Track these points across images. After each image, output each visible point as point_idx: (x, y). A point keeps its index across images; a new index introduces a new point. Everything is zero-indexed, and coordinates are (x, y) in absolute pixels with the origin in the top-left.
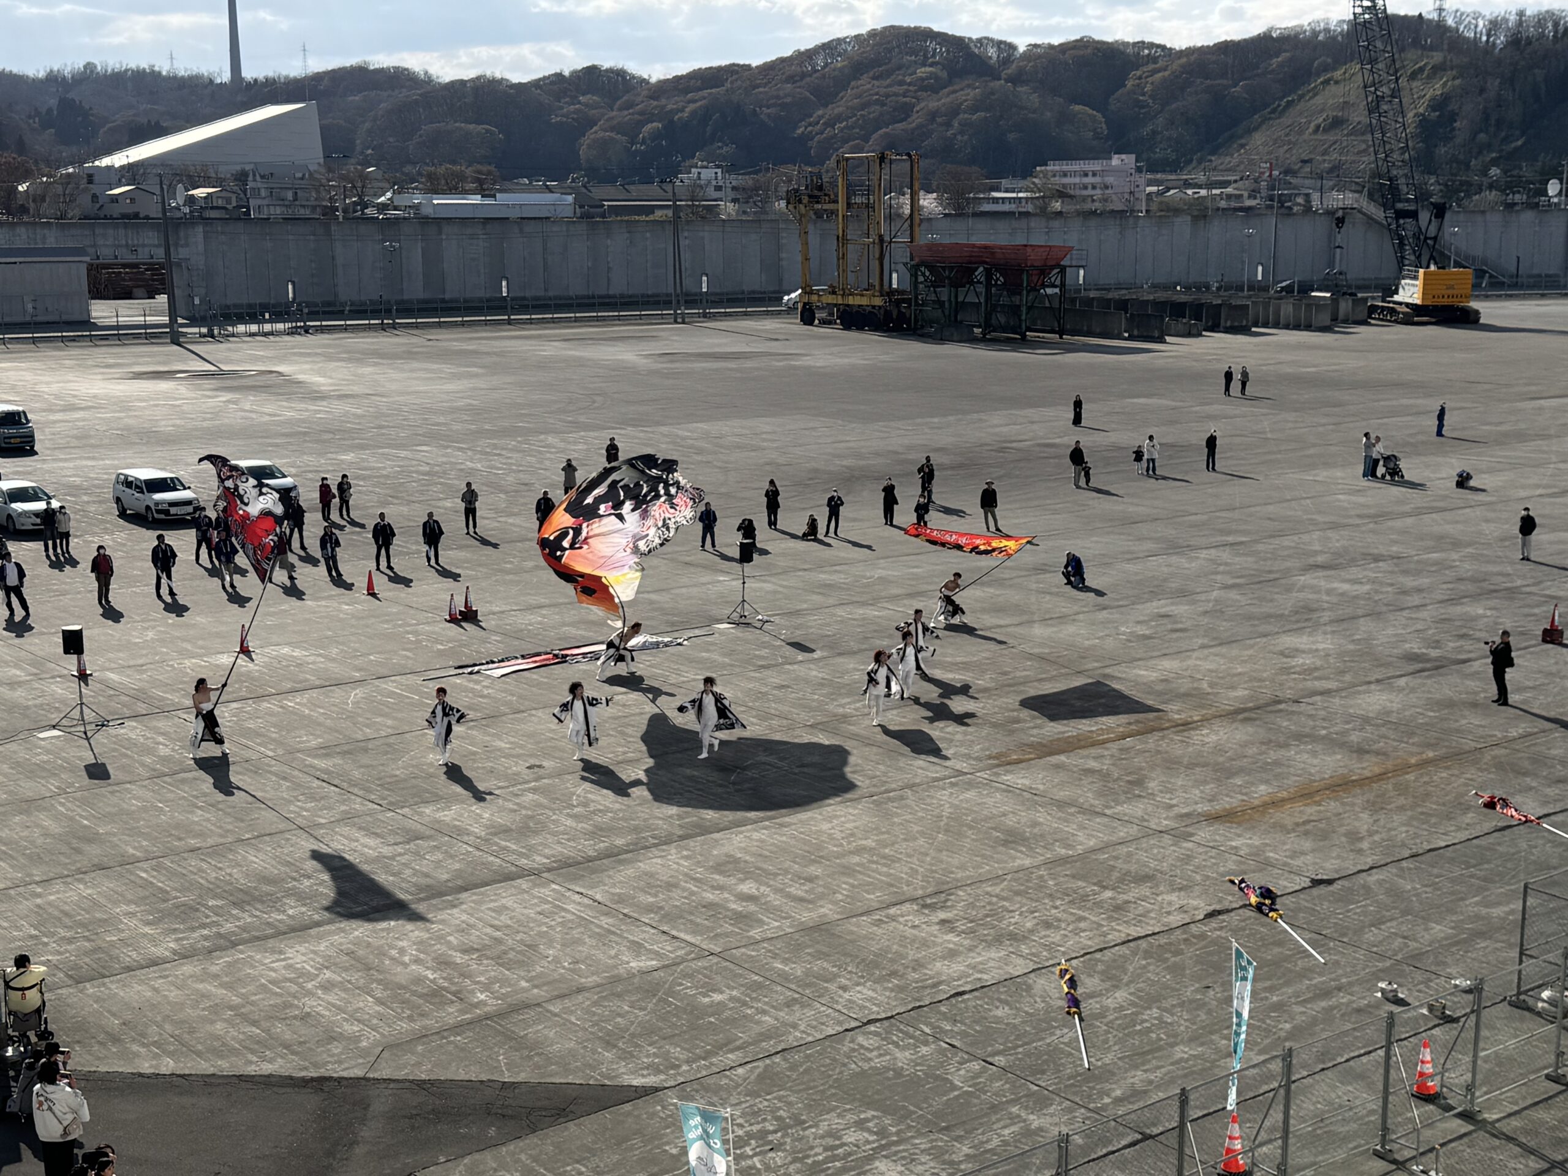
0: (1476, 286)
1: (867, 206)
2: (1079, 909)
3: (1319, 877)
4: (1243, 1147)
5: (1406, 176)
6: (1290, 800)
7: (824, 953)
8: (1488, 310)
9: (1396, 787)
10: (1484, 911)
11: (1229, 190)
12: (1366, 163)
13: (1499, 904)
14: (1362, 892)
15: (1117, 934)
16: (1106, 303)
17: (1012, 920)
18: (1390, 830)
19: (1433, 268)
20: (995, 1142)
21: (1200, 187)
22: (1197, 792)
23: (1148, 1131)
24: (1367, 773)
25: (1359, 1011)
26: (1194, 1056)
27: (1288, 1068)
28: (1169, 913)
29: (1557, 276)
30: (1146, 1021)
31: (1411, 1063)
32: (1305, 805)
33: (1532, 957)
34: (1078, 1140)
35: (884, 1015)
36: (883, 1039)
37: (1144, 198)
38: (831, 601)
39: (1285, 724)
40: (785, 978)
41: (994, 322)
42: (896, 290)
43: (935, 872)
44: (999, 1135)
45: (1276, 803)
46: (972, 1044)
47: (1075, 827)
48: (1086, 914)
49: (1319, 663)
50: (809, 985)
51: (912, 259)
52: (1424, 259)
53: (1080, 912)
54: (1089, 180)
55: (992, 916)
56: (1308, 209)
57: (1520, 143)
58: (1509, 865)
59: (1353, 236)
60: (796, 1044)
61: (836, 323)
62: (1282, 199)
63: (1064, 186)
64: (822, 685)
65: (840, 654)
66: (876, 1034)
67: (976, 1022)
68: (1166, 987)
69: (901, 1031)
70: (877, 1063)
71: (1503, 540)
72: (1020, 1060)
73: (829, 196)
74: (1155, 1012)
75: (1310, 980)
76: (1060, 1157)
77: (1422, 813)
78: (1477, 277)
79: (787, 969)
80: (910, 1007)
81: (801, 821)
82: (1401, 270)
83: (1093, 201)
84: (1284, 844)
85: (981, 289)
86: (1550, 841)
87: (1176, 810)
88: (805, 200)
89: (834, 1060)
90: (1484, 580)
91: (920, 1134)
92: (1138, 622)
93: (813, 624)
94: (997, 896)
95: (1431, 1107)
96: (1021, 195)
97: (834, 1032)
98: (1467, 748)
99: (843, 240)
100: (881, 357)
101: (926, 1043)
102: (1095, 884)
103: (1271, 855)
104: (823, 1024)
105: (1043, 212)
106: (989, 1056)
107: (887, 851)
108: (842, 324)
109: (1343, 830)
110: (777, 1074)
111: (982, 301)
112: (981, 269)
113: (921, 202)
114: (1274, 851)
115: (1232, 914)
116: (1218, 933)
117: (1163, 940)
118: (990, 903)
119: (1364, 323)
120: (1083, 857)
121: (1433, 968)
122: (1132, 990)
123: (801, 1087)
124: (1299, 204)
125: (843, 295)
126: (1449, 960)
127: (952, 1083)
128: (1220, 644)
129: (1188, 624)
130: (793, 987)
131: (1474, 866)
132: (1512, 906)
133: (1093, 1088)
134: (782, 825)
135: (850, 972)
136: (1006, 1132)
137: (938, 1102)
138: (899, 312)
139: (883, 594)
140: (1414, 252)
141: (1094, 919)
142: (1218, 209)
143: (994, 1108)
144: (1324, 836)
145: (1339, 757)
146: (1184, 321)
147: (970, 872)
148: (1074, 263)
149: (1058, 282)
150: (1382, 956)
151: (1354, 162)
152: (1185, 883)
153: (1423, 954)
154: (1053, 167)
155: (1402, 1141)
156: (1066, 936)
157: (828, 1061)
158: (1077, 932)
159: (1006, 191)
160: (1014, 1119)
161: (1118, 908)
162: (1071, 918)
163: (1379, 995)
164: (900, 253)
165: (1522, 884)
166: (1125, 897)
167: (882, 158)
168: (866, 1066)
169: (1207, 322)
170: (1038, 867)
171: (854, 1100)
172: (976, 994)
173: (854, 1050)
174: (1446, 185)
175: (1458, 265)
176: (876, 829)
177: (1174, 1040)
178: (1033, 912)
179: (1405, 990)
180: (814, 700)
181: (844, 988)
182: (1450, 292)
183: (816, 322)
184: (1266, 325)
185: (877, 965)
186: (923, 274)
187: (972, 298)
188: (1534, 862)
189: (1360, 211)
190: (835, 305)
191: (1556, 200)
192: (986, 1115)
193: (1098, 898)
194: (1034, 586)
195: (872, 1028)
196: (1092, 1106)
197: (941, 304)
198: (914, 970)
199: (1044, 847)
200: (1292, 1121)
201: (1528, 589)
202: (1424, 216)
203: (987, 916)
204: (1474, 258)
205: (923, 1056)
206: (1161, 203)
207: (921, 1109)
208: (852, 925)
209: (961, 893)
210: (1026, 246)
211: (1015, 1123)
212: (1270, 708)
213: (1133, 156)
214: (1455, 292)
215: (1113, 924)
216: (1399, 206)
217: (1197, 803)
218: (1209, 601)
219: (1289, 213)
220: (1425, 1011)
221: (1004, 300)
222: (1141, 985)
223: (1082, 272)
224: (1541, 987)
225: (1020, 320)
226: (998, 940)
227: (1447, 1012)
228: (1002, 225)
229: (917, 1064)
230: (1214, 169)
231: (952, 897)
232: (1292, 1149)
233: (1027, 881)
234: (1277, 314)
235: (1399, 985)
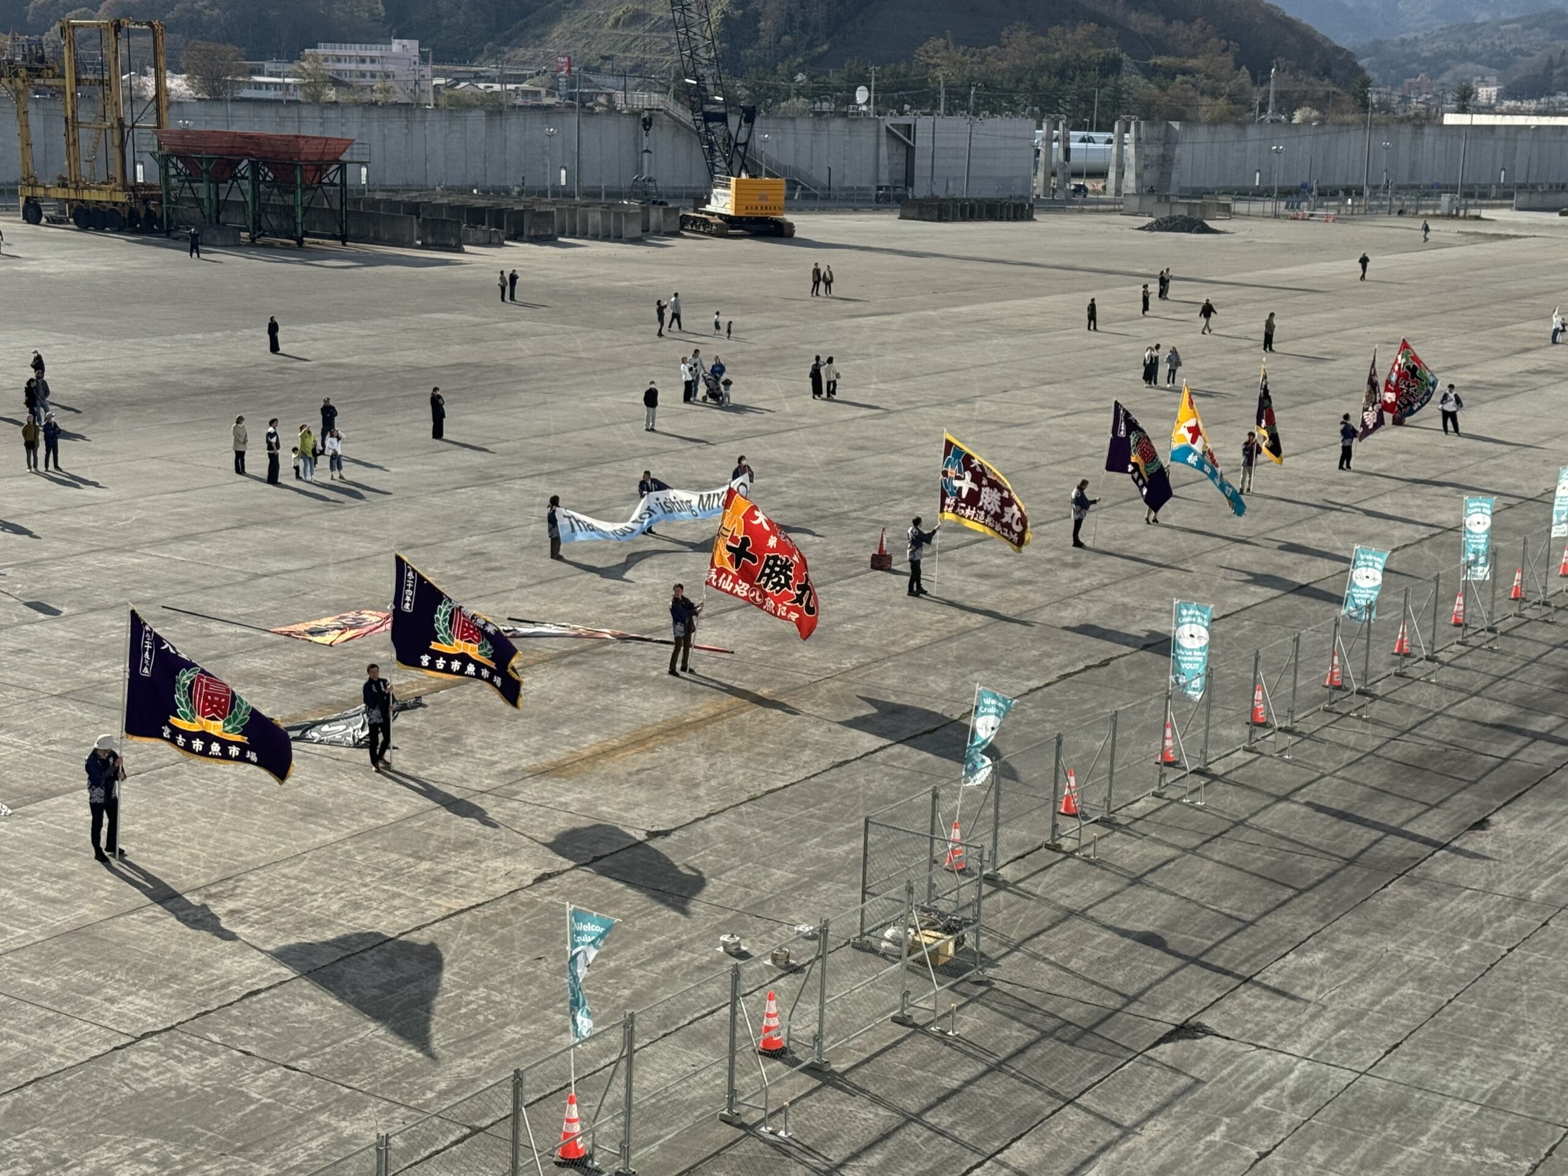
0: (789, 198)
1: (102, 82)
2: (393, 885)
3: (655, 829)
4: (582, 1128)
5: (712, 75)
6: (622, 748)
7: (83, 961)
8: (803, 223)
9: (731, 727)
10: (824, 851)
11: (525, 86)
12: (671, 61)
13: (839, 843)
14: (700, 841)
15: (436, 909)
16: (393, 205)
17: (315, 904)
18: (727, 773)
19: (744, 176)
20: (302, 1157)
21: (494, 82)
22: (521, 745)
23: (478, 1124)
24: (701, 715)
25: (701, 968)
26: (526, 1035)
27: (629, 1038)
28: (494, 881)
29: (868, 189)
30: (472, 1002)
31: (757, 1019)
32: (639, 753)
33: (874, 895)
34: (397, 1142)
35: (161, 1027)
36: (162, 1055)
37: (431, 89)
38: (78, 548)
39: (614, 666)
40: (34, 996)
41: (264, 224)
42: (142, 185)
43: (221, 856)
44: (306, 1149)
45: (607, 753)
46: (271, 1049)
47: (384, 793)
48: (400, 890)
49: (646, 599)
50: (66, 1001)
51: (160, 148)
52: (736, 168)
53: (395, 889)
54: (367, 67)
55: (290, 901)
56: (611, 109)
57: (825, 47)
58: (848, 802)
59: (660, 139)
60: (52, 1071)
61: (68, 222)
62: (584, 99)
63: (339, 72)
64: (72, 647)
65: (92, 610)
66: (153, 1049)
67: (275, 1024)
68: (492, 962)
69: (184, 1043)
70: (156, 1082)
71: (829, 463)
72: (328, 1061)
73: (53, 69)
74: (482, 991)
75: (649, 940)
76: (379, 1162)
77: (759, 754)
78: (789, 189)
79: (38, 983)
80: (194, 1014)
81: (51, 809)
82: (712, 177)
83: (372, 91)
84: (617, 796)
85: (246, 185)
86: (887, 774)
87: (499, 767)
88: (23, 73)
89: (103, 1084)
90: (811, 506)
91: (210, 1159)
92: (448, 562)
93: (58, 575)
94: (296, 878)
95: (779, 1063)
96: (287, 80)
97: (100, 1052)
98: (801, 682)
99: (72, 124)
100: (129, 263)
101: (215, 1054)
102: (410, 856)
103: (604, 808)
104: (85, 1044)
105: (315, 100)
106: (292, 1060)
107: (160, 836)
108: (76, 223)
109: (678, 777)
110: (29, 1109)
111: (248, 199)
112: (245, 162)
113: (168, 82)
114: (607, 804)
115: (564, 876)
116: (549, 898)
117: (488, 911)
118: (288, 887)
119: (676, 234)
120: (395, 826)
121: (776, 916)
122: (456, 970)
123: (61, 1121)
124: (601, 105)
125: (76, 189)
126: (791, 906)
127: (247, 1096)
128: (541, 583)
129: (504, 562)
130: (47, 1004)
131: (813, 806)
132: (853, 845)
133: (414, 1083)
134: (26, 815)
135: (119, 980)
136: (314, 1144)
137: (230, 1122)
138: (148, 210)
139: (143, 538)
140: (725, 158)
141: (409, 894)
142: (514, 106)
143: (299, 1119)
144: (659, 784)
145: (671, 699)
146: (484, 228)
147: (263, 854)
148: (356, 159)
149: (337, 181)
150: (724, 909)
151: (657, 60)
152: (511, 846)
153: (765, 902)
154: (323, 50)
155: (749, 1102)
156: (378, 916)
157: (94, 1087)
158: (391, 910)
159: (271, 75)
160: (323, 1128)
161: (437, 880)
162: (383, 896)
163: (721, 949)
164: (145, 140)
165: (862, 821)
166: (445, 868)
167: (118, 27)
168: (141, 1088)
169: (509, 230)
170: (343, 841)
171: (128, 1129)
172: (274, 991)
173: (125, 1071)
174: (754, 91)
175: (769, 174)
176: (146, 811)
177: (505, 1018)
178: (338, 893)
179: (747, 941)
180: (60, 666)
181: (112, 1000)
182: (762, 203)
183: (44, 220)
184: (573, 235)
185: (151, 970)
186: (176, 167)
187: (235, 197)
188: (872, 797)
189: (666, 113)
190: (67, 200)
191: (864, 108)
192: (289, 1127)
193: (414, 871)
194: (326, 525)
195: (148, 1043)
196: (412, 1103)
197: (199, 202)
198: (198, 971)
199: (349, 818)
200: (634, 1094)
201: (855, 515)
202: (734, 121)
203: (284, 901)
204: (785, 168)
205: (212, 1068)
206: (450, 97)
207: (211, 1130)
208: (119, 926)
209: (253, 878)
210: (297, 137)
211: (323, 1133)
212: (597, 650)
213: (416, 43)
214: (768, 203)
215: (432, 898)
216: (708, 108)
217: (521, 758)
218: (526, 536)
219: (591, 112)
220: (768, 962)
221: (276, 199)
222: (466, 963)
223: (364, 170)
224: (884, 926)
225: (296, 223)
226: (298, 928)
227: (792, 961)
228: (268, 112)
229: (205, 1079)
230: (509, 61)
231: (242, 883)
232: (634, 1125)
233: (331, 858)
234: (585, 221)
235: (742, 937)
